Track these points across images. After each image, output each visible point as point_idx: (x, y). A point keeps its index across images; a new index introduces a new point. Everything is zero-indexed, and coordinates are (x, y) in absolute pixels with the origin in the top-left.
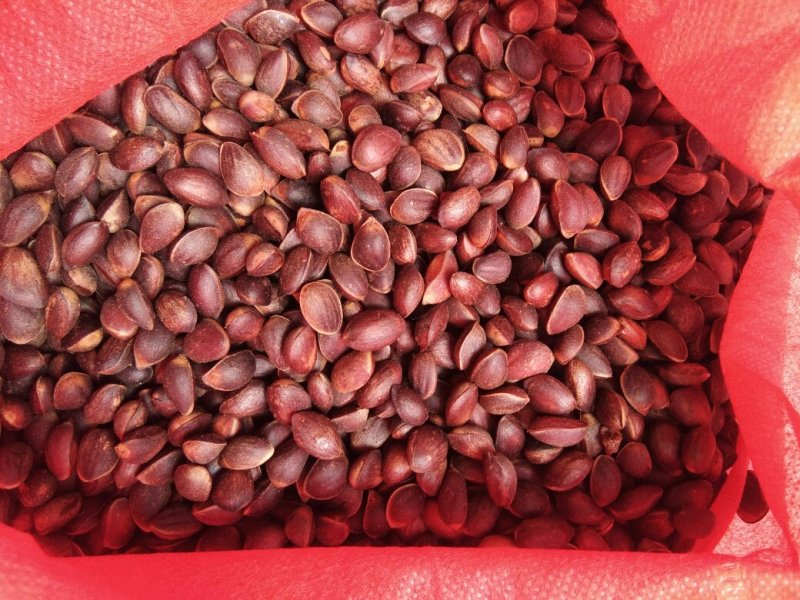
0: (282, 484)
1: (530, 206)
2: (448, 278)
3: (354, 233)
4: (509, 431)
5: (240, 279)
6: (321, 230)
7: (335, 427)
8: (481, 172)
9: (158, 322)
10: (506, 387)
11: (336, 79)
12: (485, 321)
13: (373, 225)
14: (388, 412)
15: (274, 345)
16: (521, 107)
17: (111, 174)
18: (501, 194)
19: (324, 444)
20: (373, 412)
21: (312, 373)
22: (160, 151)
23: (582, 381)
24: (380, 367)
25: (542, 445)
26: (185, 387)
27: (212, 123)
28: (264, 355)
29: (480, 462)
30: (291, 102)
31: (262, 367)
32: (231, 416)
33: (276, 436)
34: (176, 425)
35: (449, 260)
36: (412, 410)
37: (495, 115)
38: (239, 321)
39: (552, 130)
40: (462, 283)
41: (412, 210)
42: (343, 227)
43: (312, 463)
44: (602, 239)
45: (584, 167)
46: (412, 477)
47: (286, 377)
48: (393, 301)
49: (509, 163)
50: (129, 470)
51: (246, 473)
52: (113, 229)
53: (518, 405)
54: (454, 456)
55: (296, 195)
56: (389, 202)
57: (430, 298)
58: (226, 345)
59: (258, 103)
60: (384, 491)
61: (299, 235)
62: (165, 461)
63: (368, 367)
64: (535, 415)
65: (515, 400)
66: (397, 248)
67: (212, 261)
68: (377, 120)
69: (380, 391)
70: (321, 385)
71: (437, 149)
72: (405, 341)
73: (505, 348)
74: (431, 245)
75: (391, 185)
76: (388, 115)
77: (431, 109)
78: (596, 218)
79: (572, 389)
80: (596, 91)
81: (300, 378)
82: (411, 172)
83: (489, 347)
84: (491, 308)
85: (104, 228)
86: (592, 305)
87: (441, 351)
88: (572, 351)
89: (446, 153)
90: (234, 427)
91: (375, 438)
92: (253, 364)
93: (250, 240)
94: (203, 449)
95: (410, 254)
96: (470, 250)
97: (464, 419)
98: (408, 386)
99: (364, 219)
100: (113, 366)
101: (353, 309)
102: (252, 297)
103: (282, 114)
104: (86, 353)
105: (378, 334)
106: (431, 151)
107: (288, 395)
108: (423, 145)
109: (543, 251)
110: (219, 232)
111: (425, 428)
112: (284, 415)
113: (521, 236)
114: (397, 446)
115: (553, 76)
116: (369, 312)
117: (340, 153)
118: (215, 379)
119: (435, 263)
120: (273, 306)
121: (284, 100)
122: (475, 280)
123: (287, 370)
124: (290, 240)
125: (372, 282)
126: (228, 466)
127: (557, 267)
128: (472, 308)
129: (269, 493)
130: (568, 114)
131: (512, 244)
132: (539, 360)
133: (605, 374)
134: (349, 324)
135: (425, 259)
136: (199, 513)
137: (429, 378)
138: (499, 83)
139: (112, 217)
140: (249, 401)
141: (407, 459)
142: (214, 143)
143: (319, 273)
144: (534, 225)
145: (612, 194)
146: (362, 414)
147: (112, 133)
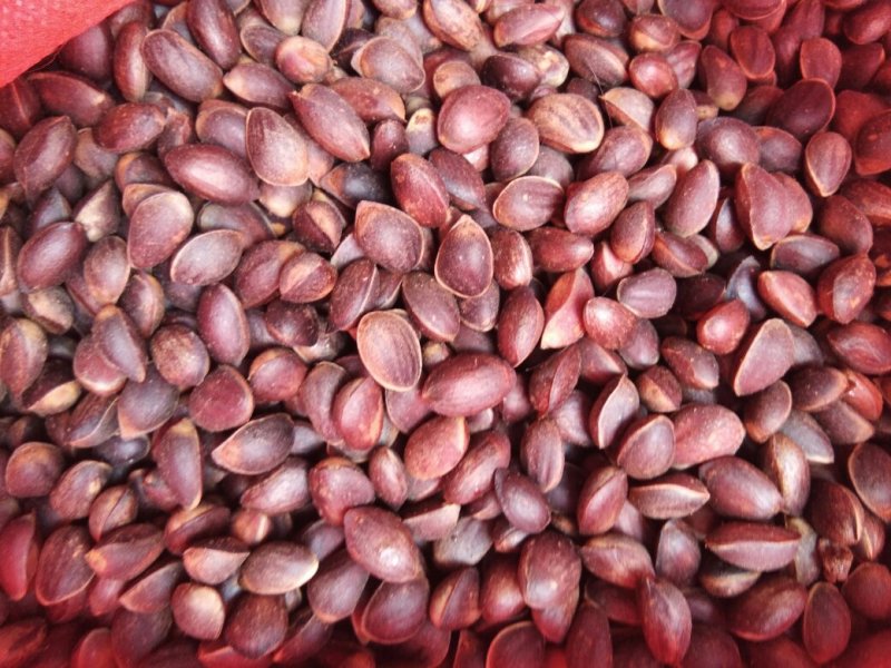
0: (330, 618)
1: (703, 204)
2: (580, 307)
3: (440, 239)
4: (676, 545)
5: (270, 307)
6: (391, 234)
7: (409, 531)
8: (629, 152)
9: (152, 371)
10: (670, 476)
11: (417, 28)
12: (636, 374)
13: (467, 227)
14: (489, 511)
15: (320, 407)
16: (683, 68)
17: (94, 158)
18: (659, 185)
19: (392, 558)
20: (466, 510)
21: (376, 450)
22: (162, 122)
23: (791, 469)
24: (476, 442)
25: (729, 567)
26: (187, 467)
27: (236, 83)
28: (306, 421)
29: (633, 592)
30: (350, 55)
31: (304, 439)
32: (256, 512)
33: (323, 543)
34: (175, 525)
35: (580, 281)
36: (525, 510)
37: (648, 73)
38: (269, 369)
39: (730, 98)
40: (602, 314)
41: (526, 209)
42: (424, 234)
43: (374, 586)
44: (814, 251)
45: (781, 148)
46: (525, 612)
47: (338, 454)
48: (497, 343)
49: (670, 139)
50: (110, 589)
51: (278, 599)
52: (93, 234)
53: (693, 504)
54: (590, 581)
55: (356, 186)
56: (491, 199)
57: (552, 339)
58: (248, 405)
59: (303, 52)
60: (484, 632)
61: (359, 243)
62: (161, 578)
63: (460, 441)
64: (717, 520)
65: (688, 496)
66: (503, 264)
67: (233, 281)
68: (476, 80)
69: (476, 478)
70: (389, 466)
71: (562, 119)
72: (515, 403)
73: (669, 415)
74: (554, 259)
75: (495, 173)
76: (492, 74)
77: (554, 68)
78: (804, 221)
79: (775, 479)
80: (790, 47)
81: (360, 456)
82: (523, 152)
83: (644, 413)
84: (645, 355)
85: (80, 234)
86: (802, 351)
87: (569, 419)
88: (774, 420)
89: (576, 124)
90: (261, 529)
91: (468, 549)
92: (289, 434)
93: (287, 249)
94: (212, 562)
95: (522, 273)
96: (612, 267)
97: (606, 525)
98: (520, 470)
99: (455, 219)
100: (88, 436)
101: (437, 353)
102: (287, 333)
103: (339, 73)
104: (57, 416)
105: (476, 391)
106: (554, 123)
107: (339, 481)
108: (541, 114)
109: (724, 270)
110: (245, 241)
111: (547, 535)
112: (332, 510)
113: (690, 247)
114: (502, 564)
115: (726, 26)
116: (460, 358)
117: (421, 125)
118: (230, 455)
119: (559, 286)
120: (319, 349)
121: (341, 54)
122: (621, 311)
123: (338, 444)
124: (346, 251)
125: (466, 313)
126: (250, 587)
127: (744, 292)
128: (616, 354)
129: (311, 629)
130: (752, 76)
131: (677, 257)
132: (723, 434)
133: (824, 457)
134: (430, 375)
135: (545, 282)
136: (207, 657)
137: (551, 460)
138: (653, 29)
139: (92, 217)
140: (285, 490)
141: (519, 584)
142: (239, 111)
143: (388, 300)
144: (709, 232)
145: (825, 186)
146: (450, 513)
147: (98, 98)
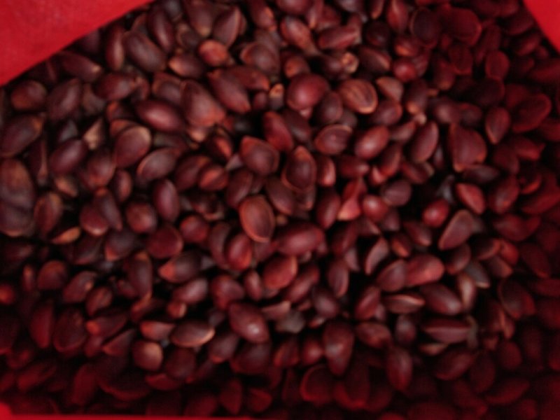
0: (218, 359)
1: (428, 147)
2: (360, 200)
4: (405, 327)
6: (260, 158)
7: (263, 315)
8: (388, 116)
9: (126, 225)
10: (405, 291)
11: (276, 36)
13: (302, 153)
14: (306, 306)
15: (218, 248)
16: (421, 65)
17: (92, 101)
18: (405, 134)
19: (254, 330)
20: (294, 306)
22: (133, 85)
23: (467, 289)
24: (303, 269)
25: (432, 340)
26: (145, 277)
27: (176, 66)
28: (209, 254)
30: (239, 52)
31: (207, 263)
32: (179, 302)
33: (215, 319)
34: (137, 308)
35: (360, 185)
36: (326, 305)
37: (403, 70)
38: (191, 226)
39: (446, 84)
40: (372, 204)
41: (333, 144)
42: (277, 154)
44: (486, 174)
45: (472, 115)
46: (324, 359)
47: (225, 273)
48: (314, 218)
49: (413, 108)
50: (97, 342)
51: (190, 349)
52: (93, 146)
53: (414, 306)
54: (360, 346)
55: (240, 126)
56: (314, 136)
57: (345, 214)
58: (179, 245)
59: (214, 50)
60: (301, 369)
61: (242, 159)
62: (126, 337)
63: (293, 268)
64: (428, 316)
66: (320, 173)
67: (172, 176)
68: (307, 69)
69: (301, 289)
70: (254, 281)
71: (355, 95)
72: (322, 248)
73: (407, 260)
74: (347, 172)
75: (317, 122)
76: (317, 66)
77: (350, 63)
78: (481, 157)
79: (458, 294)
80: (481, 56)
81: (237, 274)
84: (393, 225)
86: (476, 227)
87: (351, 259)
88: (460, 265)
90: (182, 311)
91: (294, 326)
95: (329, 178)
96: (378, 177)
97: (369, 315)
100: (88, 257)
101: (281, 220)
102: (202, 208)
103: (231, 61)
106: (350, 96)
107: (226, 287)
108: (344, 91)
110: (178, 153)
112: (223, 303)
113: (420, 168)
115: (446, 42)
117: (277, 94)
118: (168, 272)
119: (349, 187)
120: (218, 215)
121: (234, 50)
122: (382, 203)
123: (226, 267)
124: (234, 162)
125: (298, 199)
126: (176, 342)
127: (447, 194)
128: (378, 225)
129: (208, 365)
130: (458, 72)
131: (413, 174)
132: (431, 271)
133: (484, 284)
134: (279, 233)
135: (342, 183)
136: (151, 380)
137: (342, 282)
138: (407, 45)
139: (92, 137)
140: (195, 291)
141: (322, 345)
142: (177, 81)
143: (256, 190)
144: (431, 160)
146: (285, 306)
147: (96, 69)
